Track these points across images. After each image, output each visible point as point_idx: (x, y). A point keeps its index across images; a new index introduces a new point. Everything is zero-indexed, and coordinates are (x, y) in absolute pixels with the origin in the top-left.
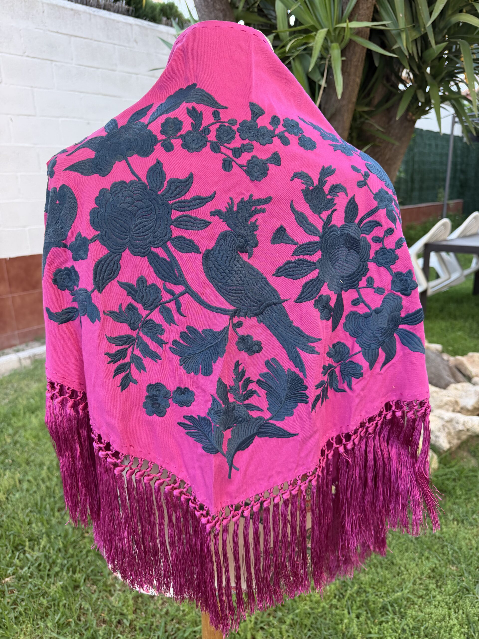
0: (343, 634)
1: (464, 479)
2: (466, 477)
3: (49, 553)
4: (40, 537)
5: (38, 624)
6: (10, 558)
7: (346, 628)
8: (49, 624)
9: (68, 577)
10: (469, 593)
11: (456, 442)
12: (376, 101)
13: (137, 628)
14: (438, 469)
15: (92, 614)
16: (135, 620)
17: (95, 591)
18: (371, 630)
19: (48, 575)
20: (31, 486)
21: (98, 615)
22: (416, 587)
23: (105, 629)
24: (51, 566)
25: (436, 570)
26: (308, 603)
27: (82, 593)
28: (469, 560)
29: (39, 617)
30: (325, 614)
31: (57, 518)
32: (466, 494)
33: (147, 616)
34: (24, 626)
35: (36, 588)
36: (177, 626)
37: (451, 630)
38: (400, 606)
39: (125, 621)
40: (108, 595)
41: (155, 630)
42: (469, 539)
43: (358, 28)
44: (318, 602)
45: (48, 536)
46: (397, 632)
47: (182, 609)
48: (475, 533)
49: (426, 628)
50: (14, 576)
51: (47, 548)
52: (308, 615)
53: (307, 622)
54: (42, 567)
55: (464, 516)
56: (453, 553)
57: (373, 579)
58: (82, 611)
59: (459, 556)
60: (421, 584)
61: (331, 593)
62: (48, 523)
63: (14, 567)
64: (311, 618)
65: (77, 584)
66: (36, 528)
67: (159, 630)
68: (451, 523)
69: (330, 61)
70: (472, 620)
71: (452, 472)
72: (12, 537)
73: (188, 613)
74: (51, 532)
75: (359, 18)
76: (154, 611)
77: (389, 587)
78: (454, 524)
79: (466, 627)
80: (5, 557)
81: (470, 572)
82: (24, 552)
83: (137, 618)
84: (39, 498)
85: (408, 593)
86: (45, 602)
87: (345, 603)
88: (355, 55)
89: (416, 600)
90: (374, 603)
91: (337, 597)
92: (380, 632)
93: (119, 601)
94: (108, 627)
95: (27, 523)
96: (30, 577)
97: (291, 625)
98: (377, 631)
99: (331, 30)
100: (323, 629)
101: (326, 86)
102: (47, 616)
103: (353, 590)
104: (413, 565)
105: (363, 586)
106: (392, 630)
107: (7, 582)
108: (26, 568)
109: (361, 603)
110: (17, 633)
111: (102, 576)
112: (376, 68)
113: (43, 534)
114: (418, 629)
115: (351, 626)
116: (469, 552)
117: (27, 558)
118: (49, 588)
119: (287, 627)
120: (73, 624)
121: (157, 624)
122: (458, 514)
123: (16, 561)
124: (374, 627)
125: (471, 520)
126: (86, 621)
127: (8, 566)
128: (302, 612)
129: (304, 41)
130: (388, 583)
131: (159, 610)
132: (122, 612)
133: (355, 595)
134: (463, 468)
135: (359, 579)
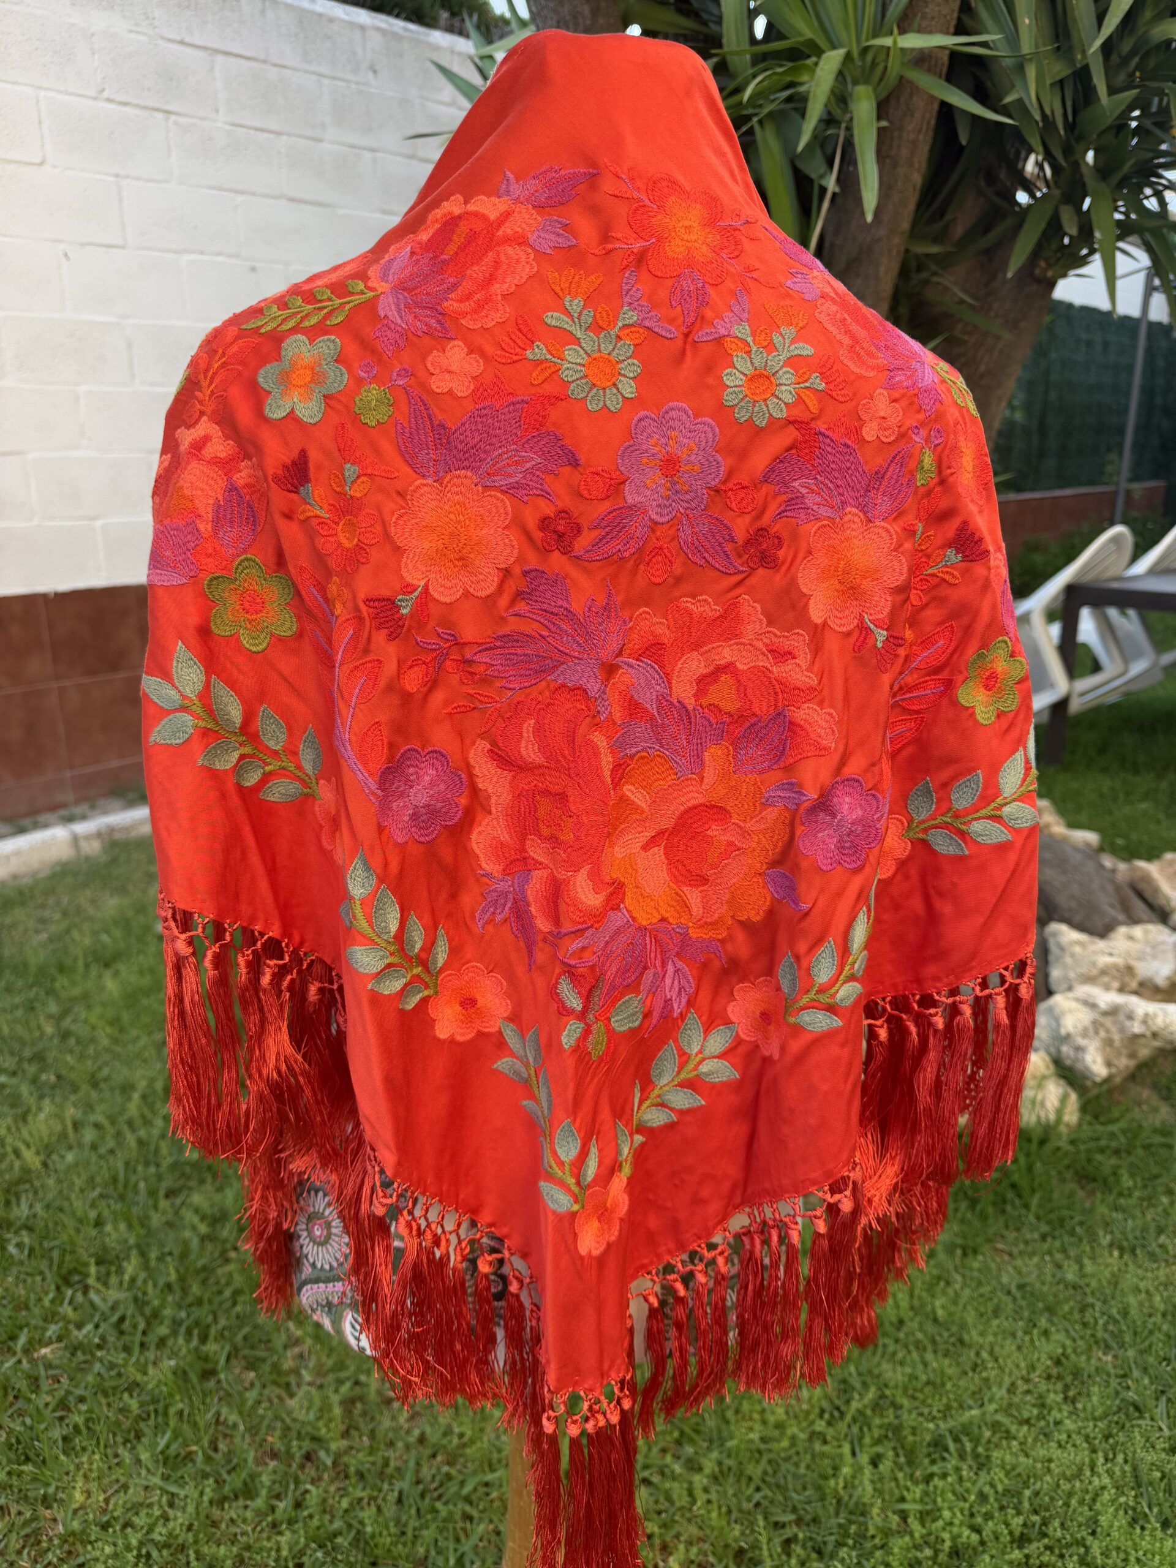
0: (839, 1501)
1: (1140, 1152)
2: (1147, 1147)
3: (145, 1293)
4: (122, 1256)
5: (116, 1456)
6: (52, 1301)
7: (845, 1487)
8: (145, 1456)
9: (189, 1351)
10: (1141, 1417)
11: (1124, 1063)
12: (959, 231)
13: (352, 1470)
14: (1080, 1125)
15: (243, 1437)
16: (346, 1453)
17: (252, 1385)
18: (905, 1493)
19: (142, 1345)
20: (103, 1138)
21: (257, 1438)
22: (1016, 1400)
23: (275, 1472)
24: (148, 1324)
25: (1064, 1360)
26: (758, 1427)
27: (222, 1389)
28: (1144, 1341)
29: (119, 1439)
30: (798, 1453)
31: (164, 1213)
32: (1145, 1187)
33: (375, 1445)
34: (85, 1459)
35: (113, 1373)
36: (445, 1469)
37: (1094, 1500)
38: (976, 1442)
39: (322, 1454)
40: (284, 1394)
41: (392, 1477)
42: (1147, 1292)
43: (921, 51)
44: (780, 1426)
45: (143, 1254)
46: (965, 1500)
47: (456, 1430)
48: (1163, 1279)
49: (1037, 1494)
50: (62, 1345)
51: (139, 1282)
52: (757, 1455)
53: (755, 1470)
54: (126, 1325)
55: (1136, 1238)
56: (1105, 1324)
57: (913, 1377)
58: (221, 1428)
59: (1121, 1331)
60: (1028, 1392)
61: (813, 1407)
62: (143, 1225)
63: (61, 1324)
64: (764, 1462)
65: (209, 1366)
66: (114, 1236)
67: (403, 1478)
68: (1106, 1253)
69: (849, 129)
70: (1145, 1479)
71: (1112, 1135)
72: (55, 1254)
73: (472, 1442)
74: (148, 1245)
75: (924, 24)
76: (390, 1435)
77: (952, 1396)
78: (1111, 1255)
79: (1133, 1493)
80: (40, 1300)
81: (1145, 1370)
82: (86, 1289)
83: (351, 1448)
84: (120, 1166)
85: (996, 1411)
86: (134, 1404)
87: (845, 1429)
88: (912, 116)
89: (1013, 1428)
90: (914, 1431)
91: (827, 1416)
92: (926, 1499)
93: (308, 1409)
94: (283, 1468)
95: (92, 1222)
96: (99, 1347)
97: (715, 1478)
98: (918, 1496)
99: (855, 53)
100: (790, 1486)
101: (837, 190)
102: (138, 1437)
103: (866, 1401)
104: (1010, 1346)
105: (888, 1392)
106: (954, 1493)
107: (44, 1357)
108: (89, 1327)
109: (883, 1432)
110: (67, 1474)
111: (269, 1349)
112: (962, 148)
113: (130, 1248)
114: (1019, 1494)
115: (857, 1482)
116: (1144, 1322)
117: (93, 1305)
118: (145, 1373)
119: (705, 1481)
120: (200, 1458)
121: (399, 1463)
122: (1123, 1233)
123: (67, 1310)
124: (912, 1488)
125: (1154, 1246)
126: (230, 1452)
127: (45, 1320)
128: (743, 1446)
129: (788, 79)
130: (949, 1386)
131: (403, 1433)
132: (315, 1433)
133: (869, 1412)
134: (1140, 1127)
135: (878, 1376)
